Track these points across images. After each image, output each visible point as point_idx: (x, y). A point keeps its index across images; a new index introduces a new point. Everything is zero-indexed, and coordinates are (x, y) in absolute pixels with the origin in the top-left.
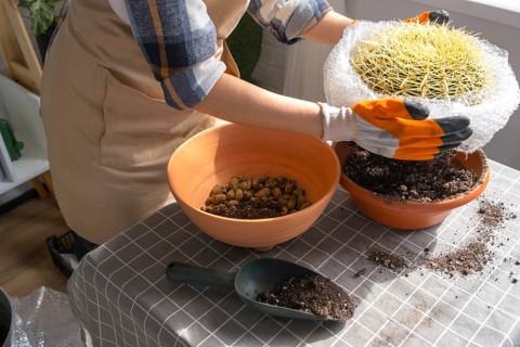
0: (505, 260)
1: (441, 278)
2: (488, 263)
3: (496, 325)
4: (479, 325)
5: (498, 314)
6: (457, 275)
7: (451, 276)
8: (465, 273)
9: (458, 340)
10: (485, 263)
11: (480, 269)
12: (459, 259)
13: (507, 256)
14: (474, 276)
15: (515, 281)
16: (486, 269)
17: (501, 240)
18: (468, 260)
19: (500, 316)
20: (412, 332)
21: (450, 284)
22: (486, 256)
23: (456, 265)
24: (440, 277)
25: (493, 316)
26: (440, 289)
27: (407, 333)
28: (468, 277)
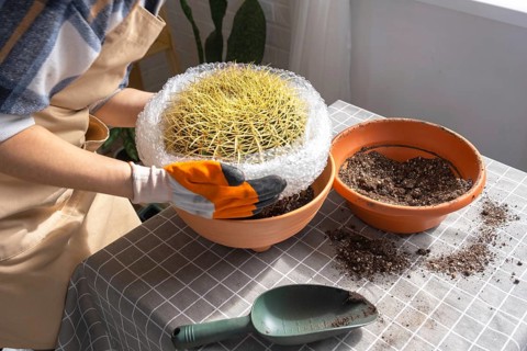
0: (507, 260)
1: (443, 280)
2: (490, 264)
3: (499, 327)
4: (482, 328)
5: (501, 316)
6: (459, 276)
7: (453, 277)
8: (467, 274)
9: (461, 342)
10: (486, 264)
11: (482, 269)
12: (461, 260)
13: (509, 256)
14: (475, 277)
15: (517, 282)
16: (488, 270)
17: (503, 240)
18: (469, 261)
19: (503, 318)
20: (414, 334)
21: (452, 285)
22: (488, 257)
23: (458, 266)
24: (443, 278)
25: (496, 318)
26: (442, 291)
27: (410, 336)
28: (470, 278)
